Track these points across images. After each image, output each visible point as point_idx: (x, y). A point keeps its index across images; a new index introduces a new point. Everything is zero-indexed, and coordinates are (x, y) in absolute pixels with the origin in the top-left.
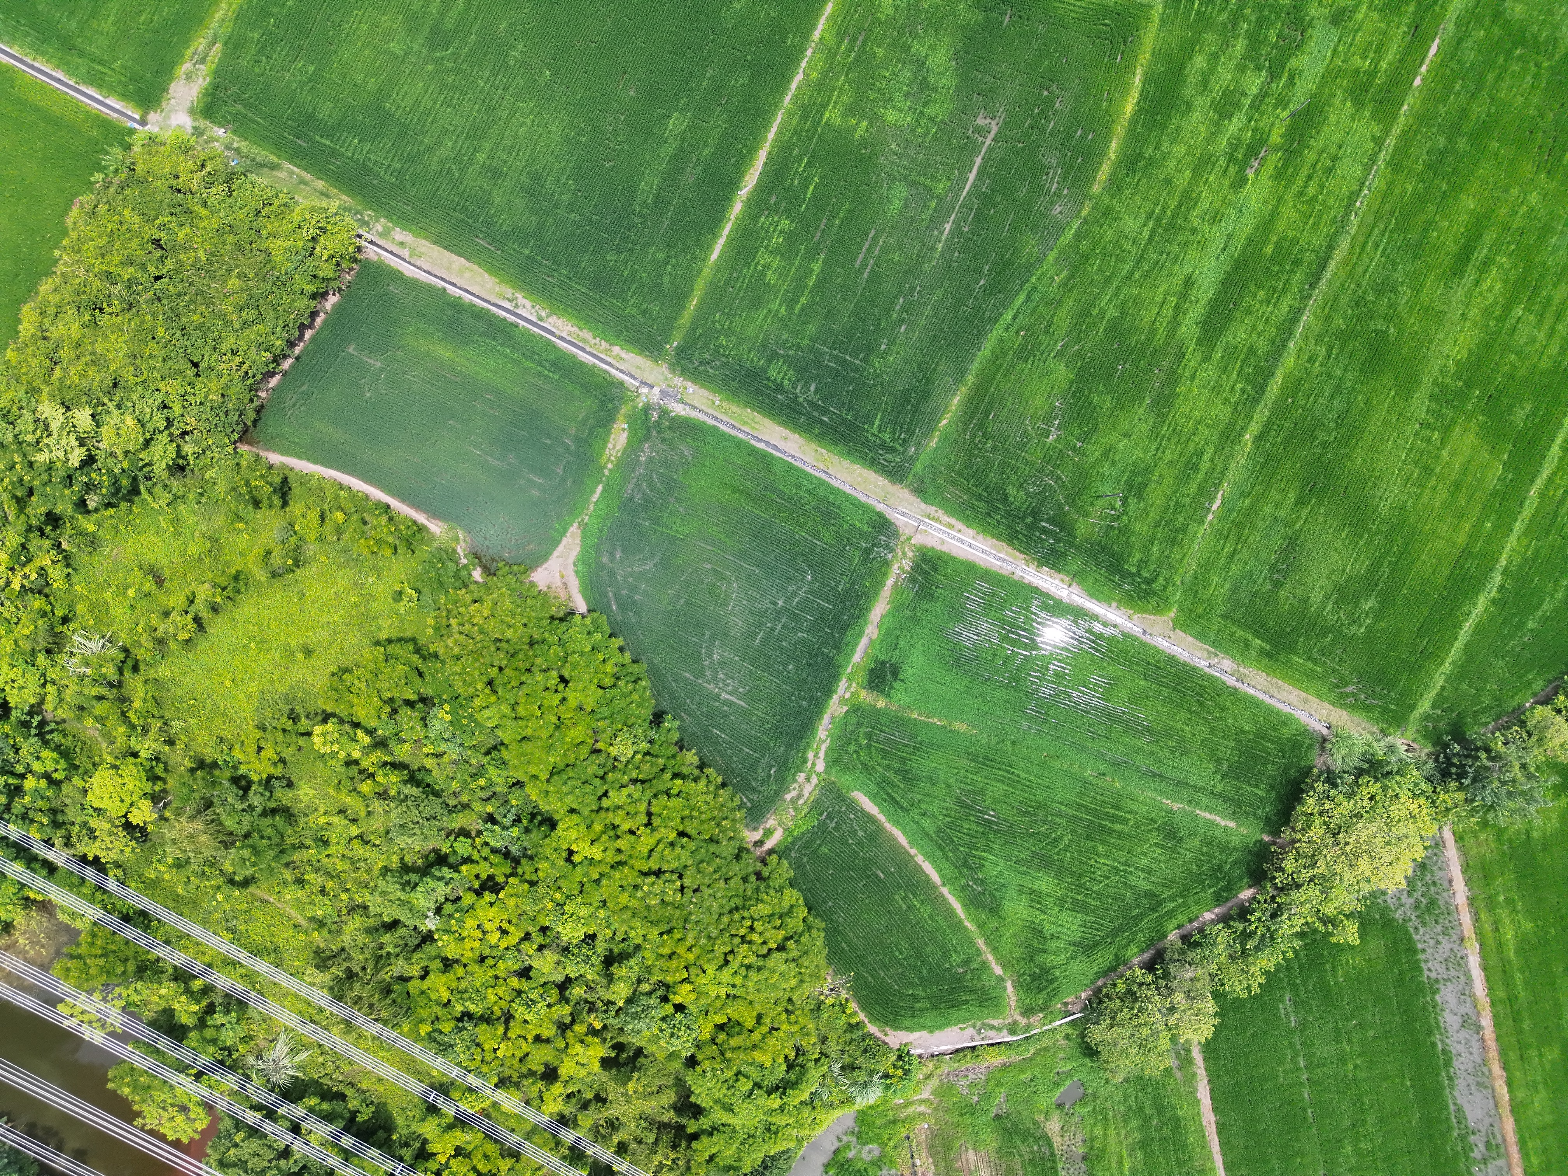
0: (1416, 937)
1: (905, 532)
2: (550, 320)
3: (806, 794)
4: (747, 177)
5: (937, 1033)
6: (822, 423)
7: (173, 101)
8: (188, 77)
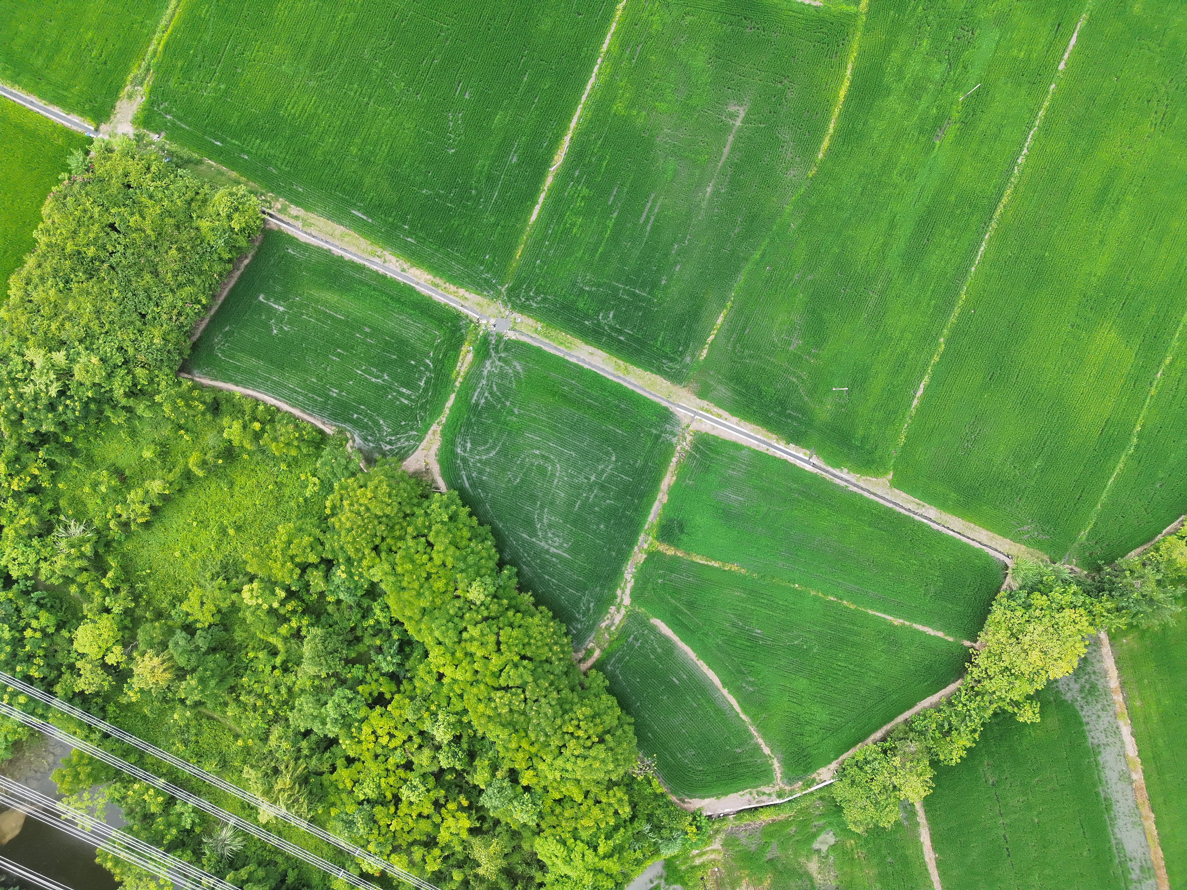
0: (1082, 714)
1: (685, 421)
2: (411, 271)
3: (617, 622)
4: (556, 158)
5: (723, 799)
6: (620, 342)
7: (118, 116)
8: (130, 97)
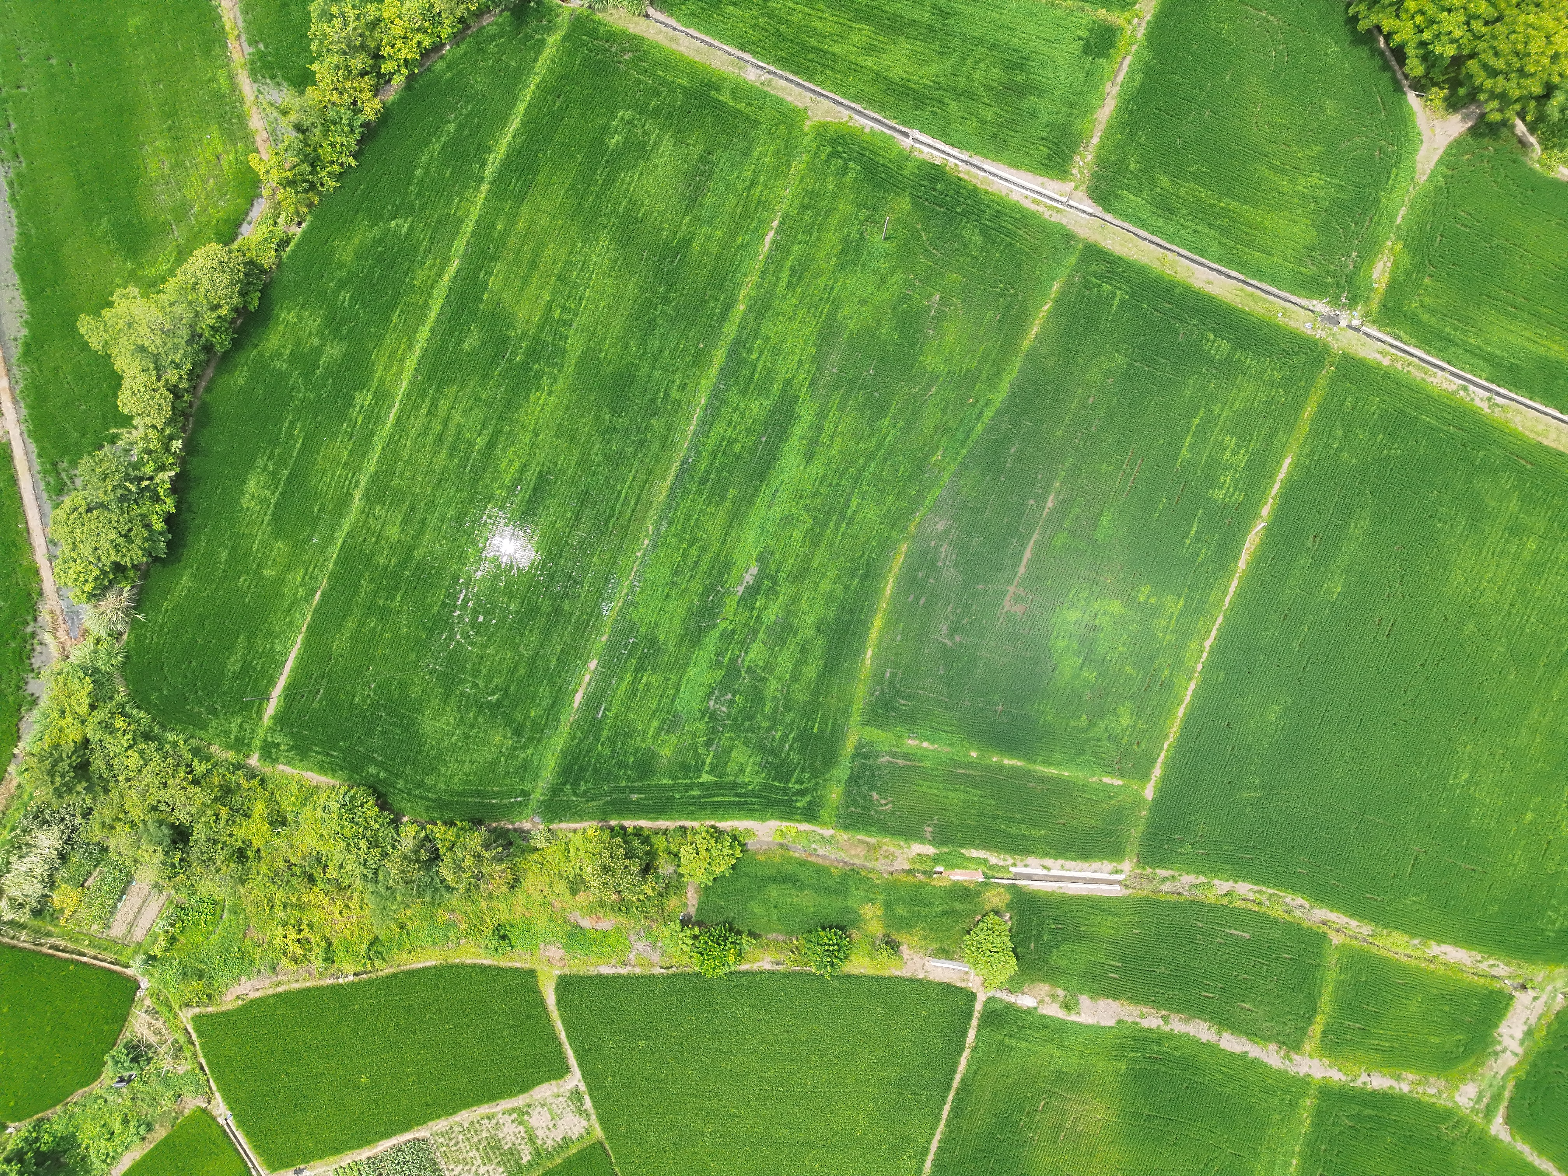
1: (1081, 194)
2: (1454, 387)
4: (1257, 540)
